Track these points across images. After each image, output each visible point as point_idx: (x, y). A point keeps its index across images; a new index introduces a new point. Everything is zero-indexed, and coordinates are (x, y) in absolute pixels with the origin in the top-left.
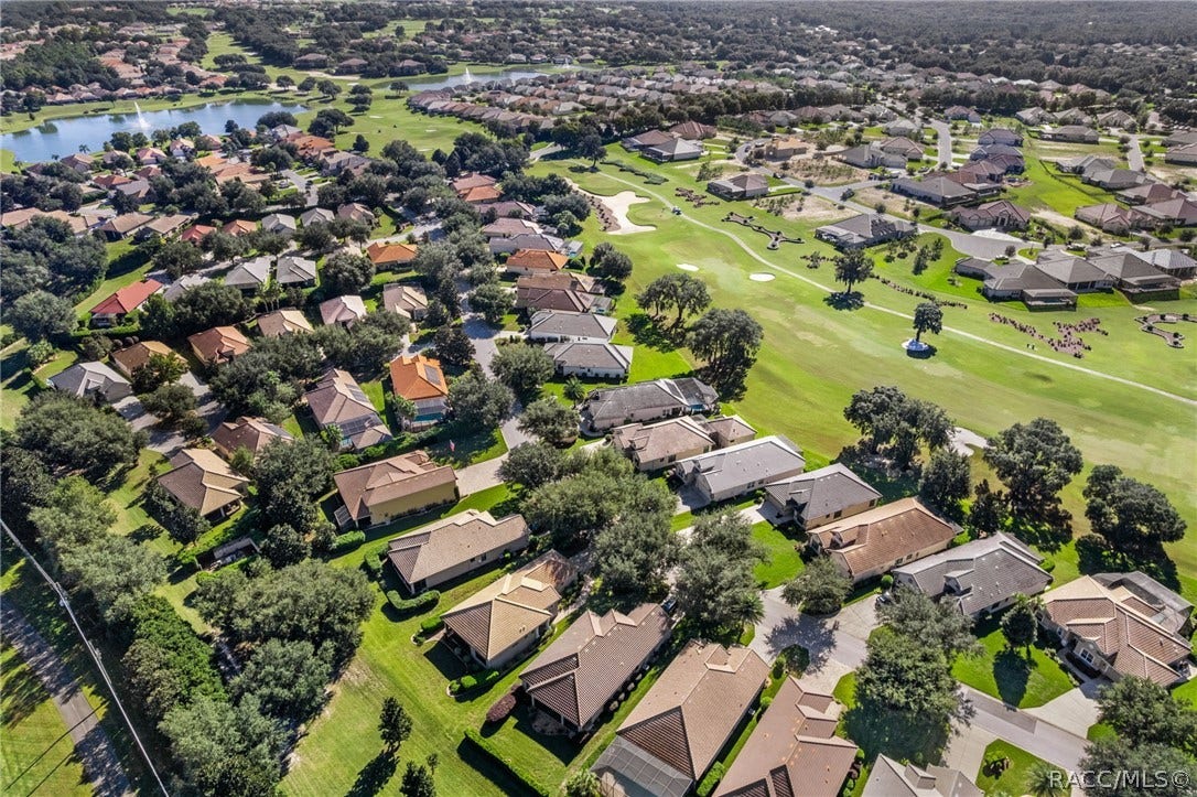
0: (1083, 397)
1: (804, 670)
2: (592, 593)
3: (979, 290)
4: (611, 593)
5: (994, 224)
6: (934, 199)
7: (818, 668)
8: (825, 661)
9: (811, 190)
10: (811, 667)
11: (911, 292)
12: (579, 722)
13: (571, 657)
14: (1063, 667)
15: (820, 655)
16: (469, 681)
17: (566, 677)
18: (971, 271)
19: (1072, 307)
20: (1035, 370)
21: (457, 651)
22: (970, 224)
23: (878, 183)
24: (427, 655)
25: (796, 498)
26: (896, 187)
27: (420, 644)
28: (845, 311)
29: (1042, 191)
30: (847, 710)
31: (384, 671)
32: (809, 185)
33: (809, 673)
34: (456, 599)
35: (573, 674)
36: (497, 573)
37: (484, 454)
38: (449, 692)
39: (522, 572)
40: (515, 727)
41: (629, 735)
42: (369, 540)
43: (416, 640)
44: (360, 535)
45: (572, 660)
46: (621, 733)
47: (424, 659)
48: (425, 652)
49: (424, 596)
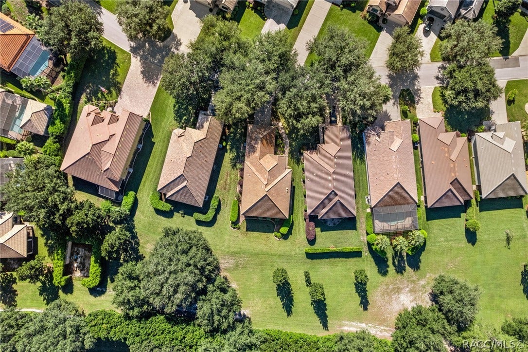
1: (414, 103)
2: (287, 132)
7: (419, 97)
8: (420, 90)
10: (416, 99)
12: (353, 215)
13: (331, 193)
15: (416, 87)
16: (284, 230)
17: (336, 203)
24: (248, 229)
27: (239, 228)
30: (444, 113)
33: (418, 103)
34: (225, 189)
35: (338, 200)
36: (228, 156)
37: (119, 69)
38: (277, 239)
39: (252, 156)
40: (322, 231)
41: (379, 205)
42: (136, 192)
43: (234, 228)
44: (132, 194)
45: (333, 194)
46: (374, 207)
47: (249, 232)
48: (245, 230)
49: (214, 204)
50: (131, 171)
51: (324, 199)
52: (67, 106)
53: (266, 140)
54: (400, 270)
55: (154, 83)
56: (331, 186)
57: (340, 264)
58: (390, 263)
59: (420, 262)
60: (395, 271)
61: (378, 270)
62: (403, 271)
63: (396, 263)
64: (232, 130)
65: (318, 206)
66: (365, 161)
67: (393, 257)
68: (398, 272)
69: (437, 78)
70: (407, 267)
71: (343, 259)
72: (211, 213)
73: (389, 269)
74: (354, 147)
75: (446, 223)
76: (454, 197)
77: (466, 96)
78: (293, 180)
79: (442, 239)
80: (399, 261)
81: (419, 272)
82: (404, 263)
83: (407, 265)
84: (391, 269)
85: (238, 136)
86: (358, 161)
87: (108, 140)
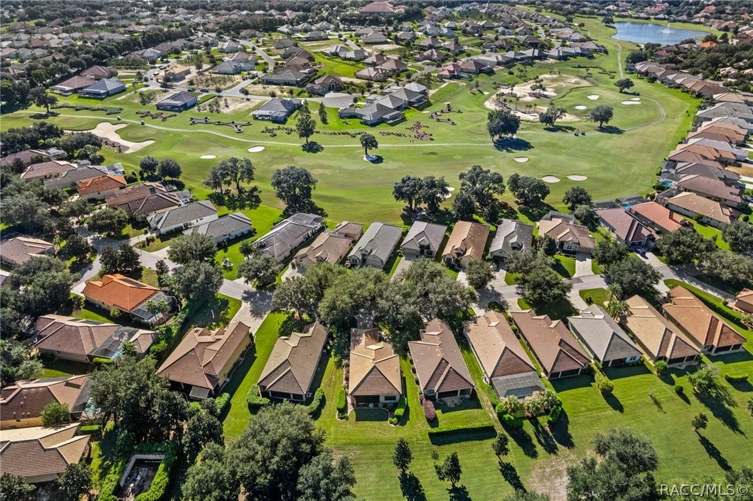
0: (454, 156)
1: (504, 310)
3: (361, 123)
4: (398, 332)
5: (330, 90)
6: (291, 83)
7: (507, 305)
8: (505, 302)
9: (220, 94)
11: (335, 134)
12: (472, 386)
13: (441, 361)
14: (566, 256)
15: (501, 301)
16: (399, 411)
17: (449, 372)
18: (349, 115)
19: (404, 119)
20: (425, 151)
21: (371, 405)
22: (320, 92)
23: (252, 81)
24: (358, 419)
25: (423, 243)
26: (265, 81)
27: (347, 418)
28: (319, 153)
29: (333, 68)
31: (345, 445)
32: (219, 90)
34: (330, 386)
35: (451, 368)
36: (332, 360)
37: (229, 310)
38: (393, 426)
39: (358, 347)
40: (443, 413)
41: (496, 374)
42: (231, 396)
43: (341, 418)
44: (226, 395)
45: (443, 362)
46: (492, 376)
47: (359, 422)
48: (354, 420)
49: (318, 395)
50: (228, 380)
51: (436, 370)
52: (175, 331)
53: (371, 335)
54: (551, 449)
55: (261, 316)
56: (440, 355)
57: (475, 449)
58: (535, 441)
59: (571, 437)
60: (544, 451)
61: (524, 451)
62: (556, 450)
63: (543, 441)
64: (336, 341)
65: (432, 377)
66: (472, 351)
67: (535, 433)
68: (549, 452)
69: (518, 293)
70: (559, 445)
71: (476, 442)
72: (315, 404)
73: (537, 450)
74: (459, 342)
75: (579, 392)
76: (569, 359)
77: (542, 289)
78: (402, 372)
79: (583, 409)
80: (544, 438)
81: (575, 450)
82: (553, 441)
83: (556, 443)
84: (539, 449)
85: (342, 345)
86: (465, 352)
87: (214, 342)
